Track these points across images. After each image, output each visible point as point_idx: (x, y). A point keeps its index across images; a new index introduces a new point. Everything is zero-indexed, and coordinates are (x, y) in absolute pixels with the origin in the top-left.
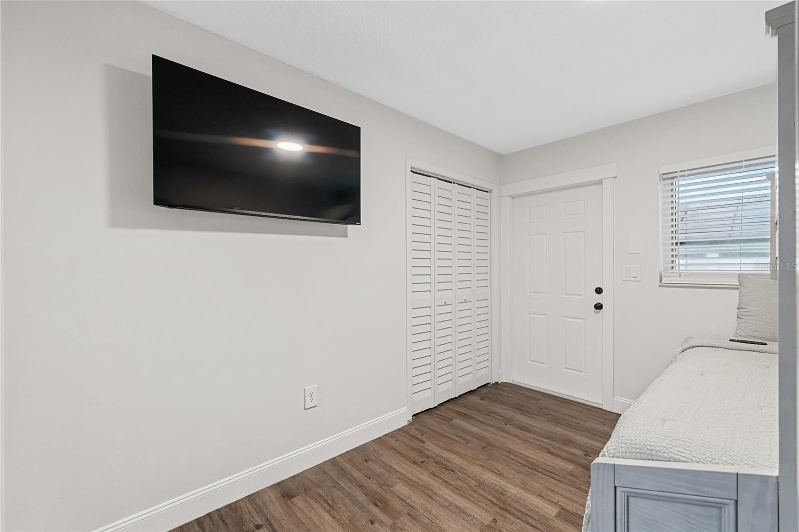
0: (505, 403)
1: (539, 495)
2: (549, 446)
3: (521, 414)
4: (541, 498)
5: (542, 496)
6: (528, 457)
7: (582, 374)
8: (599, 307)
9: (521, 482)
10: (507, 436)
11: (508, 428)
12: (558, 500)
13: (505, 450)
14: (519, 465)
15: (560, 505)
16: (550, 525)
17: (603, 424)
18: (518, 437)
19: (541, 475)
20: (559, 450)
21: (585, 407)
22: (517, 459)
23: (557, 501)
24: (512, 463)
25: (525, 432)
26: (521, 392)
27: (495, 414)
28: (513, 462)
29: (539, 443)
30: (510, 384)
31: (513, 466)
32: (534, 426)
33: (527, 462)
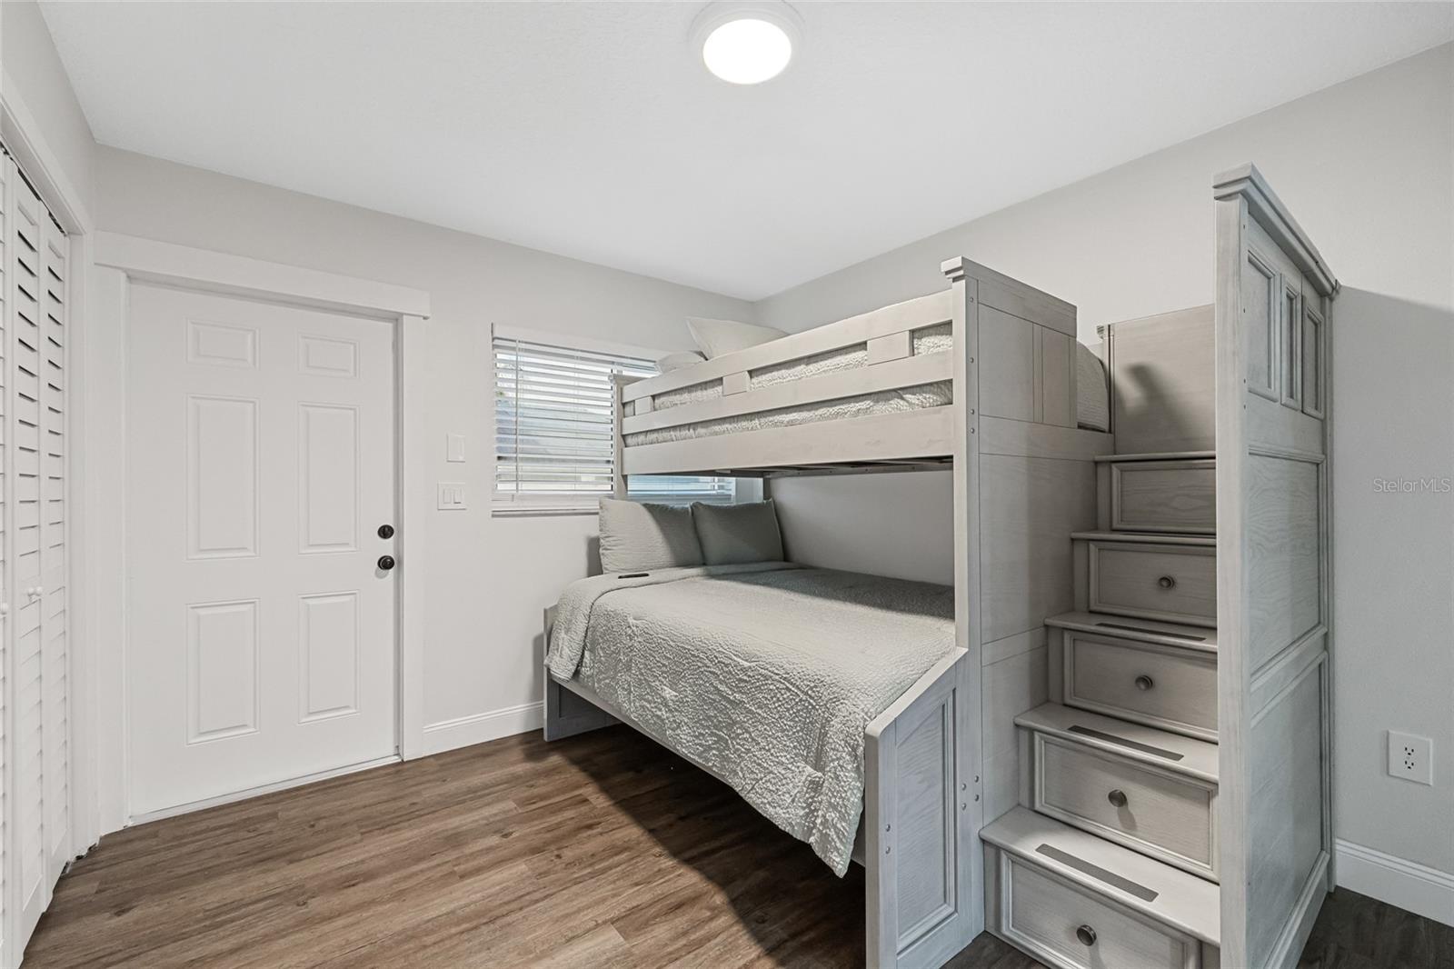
0: (209, 873)
1: (568, 941)
2: (446, 869)
3: (291, 862)
4: (576, 941)
5: (573, 938)
6: (453, 912)
7: (351, 711)
8: (386, 563)
9: (519, 954)
10: (350, 920)
11: (317, 905)
12: (591, 919)
13: (399, 943)
14: (465, 936)
15: (605, 922)
16: (642, 955)
17: (444, 781)
18: (373, 902)
19: (519, 915)
20: (467, 861)
21: (375, 774)
22: (444, 933)
23: (594, 922)
24: (453, 947)
25: (368, 884)
26: (193, 828)
27: (238, 908)
28: (448, 944)
29: (422, 878)
30: (134, 828)
31: (460, 948)
32: (363, 862)
33: (467, 919)
